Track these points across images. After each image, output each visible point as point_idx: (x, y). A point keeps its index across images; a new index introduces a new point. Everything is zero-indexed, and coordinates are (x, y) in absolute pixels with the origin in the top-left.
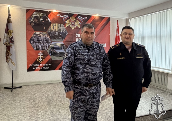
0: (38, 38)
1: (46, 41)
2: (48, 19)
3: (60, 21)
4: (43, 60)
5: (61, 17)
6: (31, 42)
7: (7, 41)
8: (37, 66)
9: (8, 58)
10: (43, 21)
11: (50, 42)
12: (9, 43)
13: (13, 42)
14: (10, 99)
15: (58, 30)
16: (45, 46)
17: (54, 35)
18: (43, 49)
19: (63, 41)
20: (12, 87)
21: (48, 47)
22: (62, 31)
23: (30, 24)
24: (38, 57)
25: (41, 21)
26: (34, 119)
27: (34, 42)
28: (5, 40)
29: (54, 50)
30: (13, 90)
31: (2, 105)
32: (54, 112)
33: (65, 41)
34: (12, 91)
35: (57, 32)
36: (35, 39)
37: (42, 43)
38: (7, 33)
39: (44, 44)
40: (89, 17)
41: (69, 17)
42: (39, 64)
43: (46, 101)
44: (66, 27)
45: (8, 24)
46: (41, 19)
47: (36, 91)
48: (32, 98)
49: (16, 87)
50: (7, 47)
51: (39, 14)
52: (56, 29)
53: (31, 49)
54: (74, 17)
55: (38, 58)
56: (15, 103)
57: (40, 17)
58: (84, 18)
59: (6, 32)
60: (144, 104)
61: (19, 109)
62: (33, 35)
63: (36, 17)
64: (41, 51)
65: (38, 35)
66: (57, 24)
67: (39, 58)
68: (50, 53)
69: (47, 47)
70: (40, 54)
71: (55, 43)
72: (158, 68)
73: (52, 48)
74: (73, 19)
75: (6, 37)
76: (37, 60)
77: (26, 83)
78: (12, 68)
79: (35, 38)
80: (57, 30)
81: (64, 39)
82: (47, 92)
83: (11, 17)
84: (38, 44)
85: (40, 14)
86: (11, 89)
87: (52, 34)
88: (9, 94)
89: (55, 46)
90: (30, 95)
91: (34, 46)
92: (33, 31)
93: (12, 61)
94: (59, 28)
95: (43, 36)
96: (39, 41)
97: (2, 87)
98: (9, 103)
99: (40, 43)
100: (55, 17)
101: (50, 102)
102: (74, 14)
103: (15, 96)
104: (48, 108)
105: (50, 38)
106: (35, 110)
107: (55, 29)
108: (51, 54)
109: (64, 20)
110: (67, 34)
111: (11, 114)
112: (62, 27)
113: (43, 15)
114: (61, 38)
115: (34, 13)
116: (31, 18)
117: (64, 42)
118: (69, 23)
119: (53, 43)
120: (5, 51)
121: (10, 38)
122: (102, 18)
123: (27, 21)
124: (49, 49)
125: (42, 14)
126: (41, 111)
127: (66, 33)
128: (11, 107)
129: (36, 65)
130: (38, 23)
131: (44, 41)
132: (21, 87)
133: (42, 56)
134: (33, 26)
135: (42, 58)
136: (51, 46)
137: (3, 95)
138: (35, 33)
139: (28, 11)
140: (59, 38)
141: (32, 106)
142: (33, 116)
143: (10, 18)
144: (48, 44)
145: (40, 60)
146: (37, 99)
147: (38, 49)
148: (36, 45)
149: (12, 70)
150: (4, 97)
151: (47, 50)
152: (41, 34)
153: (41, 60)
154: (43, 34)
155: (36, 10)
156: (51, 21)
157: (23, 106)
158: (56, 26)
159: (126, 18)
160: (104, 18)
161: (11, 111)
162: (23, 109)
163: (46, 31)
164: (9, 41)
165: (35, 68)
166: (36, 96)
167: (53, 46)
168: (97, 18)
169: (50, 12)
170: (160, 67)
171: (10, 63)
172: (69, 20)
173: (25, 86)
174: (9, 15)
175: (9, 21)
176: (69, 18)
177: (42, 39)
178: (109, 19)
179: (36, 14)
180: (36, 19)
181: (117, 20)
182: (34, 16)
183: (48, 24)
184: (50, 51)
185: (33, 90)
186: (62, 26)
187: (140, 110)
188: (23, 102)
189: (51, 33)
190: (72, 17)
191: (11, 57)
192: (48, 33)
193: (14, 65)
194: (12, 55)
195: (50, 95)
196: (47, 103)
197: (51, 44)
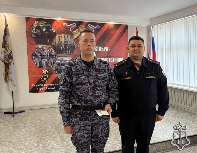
0: (41, 53)
1: (51, 56)
2: (53, 29)
3: (67, 31)
4: (48, 79)
5: (68, 26)
6: (33, 58)
7: (5, 57)
8: (41, 87)
9: (7, 78)
10: (47, 32)
11: (55, 57)
12: (8, 59)
13: (13, 58)
14: (12, 126)
15: (65, 42)
16: (50, 62)
17: (60, 48)
18: (47, 66)
19: (71, 55)
20: (13, 112)
21: (54, 63)
22: (69, 44)
23: (32, 36)
24: (42, 75)
25: (44, 31)
26: (42, 145)
27: (36, 58)
28: (3, 55)
29: (60, 66)
30: (15, 115)
31: (5, 132)
32: (64, 138)
33: (74, 56)
34: (13, 116)
35: (64, 45)
36: (38, 54)
37: (45, 58)
38: (4, 48)
39: (48, 59)
40: (102, 25)
41: (77, 26)
42: (44, 83)
43: (54, 127)
44: (74, 38)
45: (5, 36)
46: (44, 30)
47: (41, 116)
48: (38, 123)
49: (17, 112)
50: (5, 64)
51: (41, 23)
52: (62, 41)
53: (33, 66)
54: (83, 26)
55: (42, 77)
56: (19, 129)
57: (43, 27)
58: (96, 27)
59: (4, 46)
60: (167, 128)
61: (25, 136)
62: (35, 49)
63: (38, 27)
64: (45, 68)
65: (40, 49)
66: (63, 35)
67: (44, 77)
68: (56, 70)
69: (52, 63)
70: (45, 72)
71: (62, 58)
72: (186, 86)
73: (57, 65)
74: (82, 28)
75: (3, 53)
76: (41, 80)
77: (29, 107)
78: (12, 89)
79: (37, 52)
80: (63, 43)
81: (72, 54)
82: (54, 117)
83: (8, 28)
84: (41, 60)
85: (43, 24)
86: (13, 114)
87: (57, 47)
88: (11, 120)
89: (61, 62)
90: (35, 121)
91: (37, 63)
92: (35, 44)
93: (12, 81)
94: (65, 39)
95: (47, 50)
96: (42, 57)
97: (2, 112)
98: (12, 129)
99: (44, 58)
100: (61, 27)
101: (59, 128)
102: (83, 22)
103: (18, 122)
104: (56, 134)
105: (56, 52)
106: (43, 136)
107: (60, 40)
108: (57, 72)
109: (72, 30)
110: (76, 47)
111: (16, 141)
112: (69, 39)
113: (46, 25)
114: (69, 51)
115: (36, 22)
116: (32, 28)
117: (72, 57)
118: (77, 33)
119: (59, 58)
120: (3, 69)
121: (9, 53)
122: (117, 26)
123: (27, 32)
124: (54, 66)
125: (45, 23)
126: (49, 137)
127: (74, 45)
128: (15, 134)
129: (40, 85)
130: (40, 34)
131: (49, 56)
132: (24, 111)
133: (46, 74)
134: (34, 39)
135: (46, 77)
136: (56, 62)
137: (4, 121)
138: (37, 46)
139: (27, 19)
140: (66, 52)
141: (39, 132)
142: (41, 142)
143: (8, 30)
144: (53, 59)
145: (44, 79)
146: (43, 125)
147: (41, 66)
148: (39, 61)
149: (13, 92)
150: (5, 124)
151: (52, 67)
152: (45, 48)
153: (46, 79)
154: (46, 48)
155: (38, 19)
156: (56, 31)
157: (29, 132)
158: (62, 37)
159: (148, 25)
160: (120, 25)
161: (15, 138)
162: (28, 136)
163: (50, 44)
164: (7, 57)
165: (39, 89)
166: (42, 122)
167: (59, 62)
168: (112, 26)
169: (55, 20)
170: (189, 85)
171: (10, 83)
172: (77, 30)
173: (28, 111)
174: (7, 26)
175: (6, 33)
176: (77, 28)
177: (46, 54)
178: (126, 27)
179: (38, 24)
180: (38, 30)
181: (137, 28)
182: (36, 26)
183: (52, 36)
184: (56, 68)
185: (37, 115)
186: (69, 37)
187: (162, 135)
188: (28, 128)
189: (57, 45)
190: (81, 26)
191: (10, 76)
192: (53, 46)
193: (15, 86)
194: (11, 74)
195: (58, 120)
196: (55, 129)
197: (56, 60)
